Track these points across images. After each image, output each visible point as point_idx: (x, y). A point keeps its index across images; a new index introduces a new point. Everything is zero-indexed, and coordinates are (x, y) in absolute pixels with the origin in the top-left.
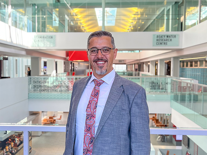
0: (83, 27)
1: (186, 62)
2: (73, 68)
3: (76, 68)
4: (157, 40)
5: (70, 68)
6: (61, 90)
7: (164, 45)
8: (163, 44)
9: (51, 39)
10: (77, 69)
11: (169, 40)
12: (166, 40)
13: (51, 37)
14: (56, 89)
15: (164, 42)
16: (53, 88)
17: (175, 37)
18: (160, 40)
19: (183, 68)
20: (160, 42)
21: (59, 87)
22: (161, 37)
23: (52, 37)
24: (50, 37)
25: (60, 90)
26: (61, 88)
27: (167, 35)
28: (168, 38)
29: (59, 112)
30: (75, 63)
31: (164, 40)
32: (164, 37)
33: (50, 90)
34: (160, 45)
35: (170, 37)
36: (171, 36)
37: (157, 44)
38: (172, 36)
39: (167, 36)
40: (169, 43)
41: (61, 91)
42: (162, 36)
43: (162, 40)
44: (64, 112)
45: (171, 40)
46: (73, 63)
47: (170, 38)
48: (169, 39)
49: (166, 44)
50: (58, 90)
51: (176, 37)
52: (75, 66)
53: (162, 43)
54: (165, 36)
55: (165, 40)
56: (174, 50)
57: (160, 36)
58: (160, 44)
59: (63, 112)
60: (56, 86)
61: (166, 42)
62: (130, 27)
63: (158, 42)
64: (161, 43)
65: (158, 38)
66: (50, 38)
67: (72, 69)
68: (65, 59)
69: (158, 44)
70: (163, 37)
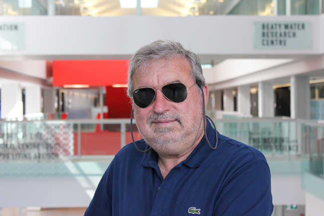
0: (85, 8)
1: (318, 88)
2: (61, 103)
3: (69, 103)
4: (263, 35)
5: (56, 105)
6: (39, 154)
7: (279, 46)
8: (277, 44)
9: (14, 32)
10: (70, 107)
11: (291, 35)
12: (283, 34)
13: (13, 27)
14: (27, 151)
15: (279, 38)
16: (19, 151)
17: (303, 26)
18: (270, 35)
19: (314, 100)
20: (270, 39)
21: (35, 147)
22: (272, 27)
23: (16, 27)
24: (11, 26)
25: (37, 155)
26: (39, 149)
27: (286, 23)
28: (287, 31)
29: (29, 208)
30: (65, 92)
31: (278, 34)
32: (278, 27)
33: (13, 155)
34: (271, 47)
35: (291, 27)
36: (293, 26)
37: (263, 44)
38: (297, 27)
39: (286, 27)
40: (289, 41)
41: (39, 157)
42: (274, 26)
43: (274, 34)
44: (42, 209)
45: (294, 35)
46: (63, 94)
47: (292, 31)
48: (289, 33)
49: (283, 43)
50: (33, 155)
51: (306, 27)
52: (66, 99)
53: (275, 42)
54: (280, 26)
55: (281, 35)
56: (298, 58)
57: (270, 26)
58: (270, 42)
59: (39, 208)
60: (27, 146)
61: (283, 39)
62: (193, 10)
63: (266, 38)
64: (272, 42)
65: (266, 31)
66: (11, 29)
67: (61, 107)
68: (43, 82)
69: (265, 43)
70: (276, 28)
